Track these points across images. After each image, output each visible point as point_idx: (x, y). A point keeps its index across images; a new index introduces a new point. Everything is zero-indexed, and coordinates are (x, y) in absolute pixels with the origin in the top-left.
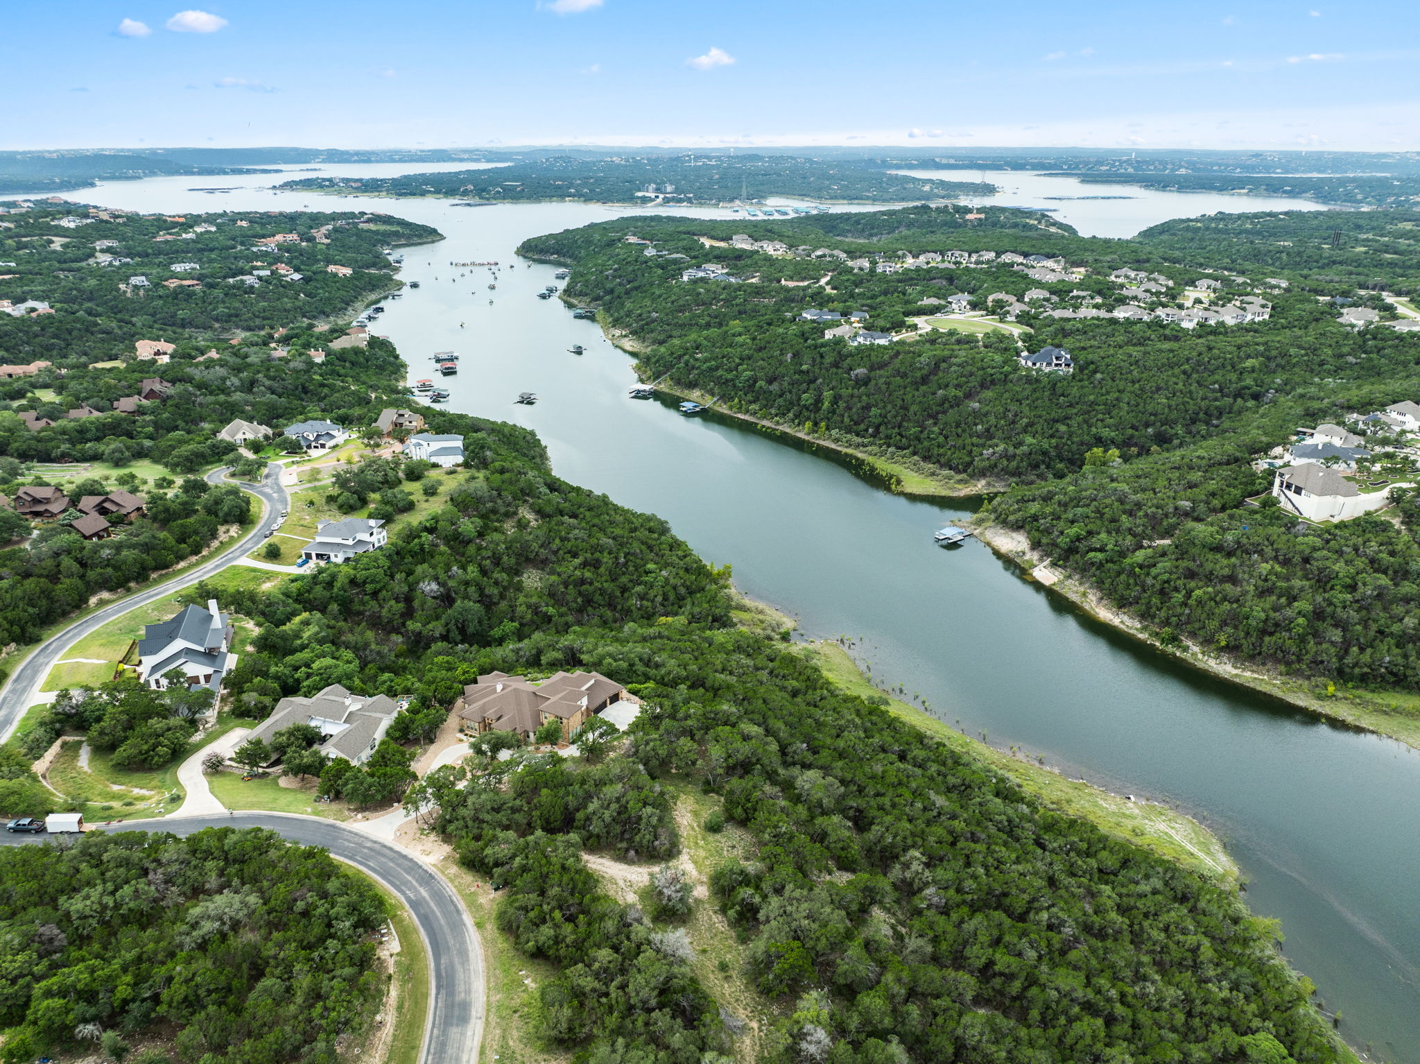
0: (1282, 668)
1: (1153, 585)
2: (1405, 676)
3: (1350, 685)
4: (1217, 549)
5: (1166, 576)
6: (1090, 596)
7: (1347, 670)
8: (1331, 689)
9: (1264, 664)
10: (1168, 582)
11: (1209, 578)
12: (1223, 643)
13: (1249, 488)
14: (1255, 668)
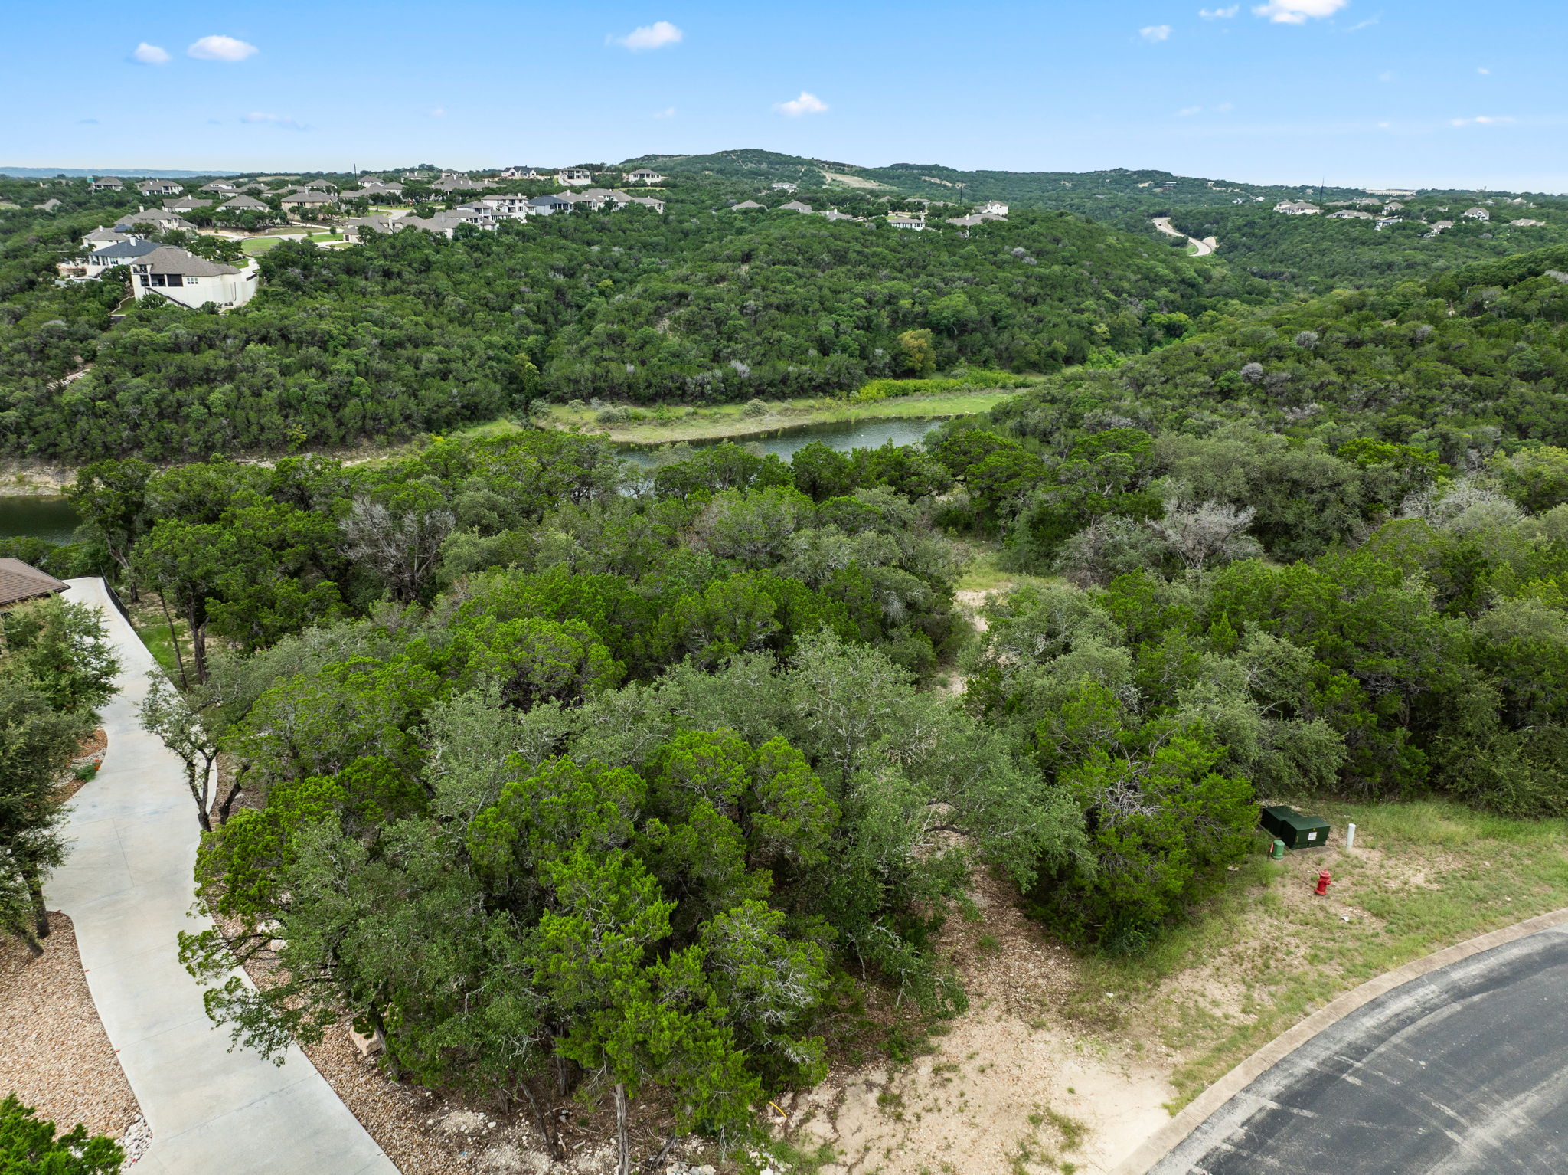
0: (381, 438)
1: (143, 414)
2: (476, 405)
3: (444, 431)
4: (176, 348)
5: (155, 394)
6: (36, 479)
7: (434, 417)
8: (440, 438)
9: (357, 446)
10: (163, 398)
11: (208, 377)
12: (303, 437)
13: (106, 298)
14: (349, 454)
